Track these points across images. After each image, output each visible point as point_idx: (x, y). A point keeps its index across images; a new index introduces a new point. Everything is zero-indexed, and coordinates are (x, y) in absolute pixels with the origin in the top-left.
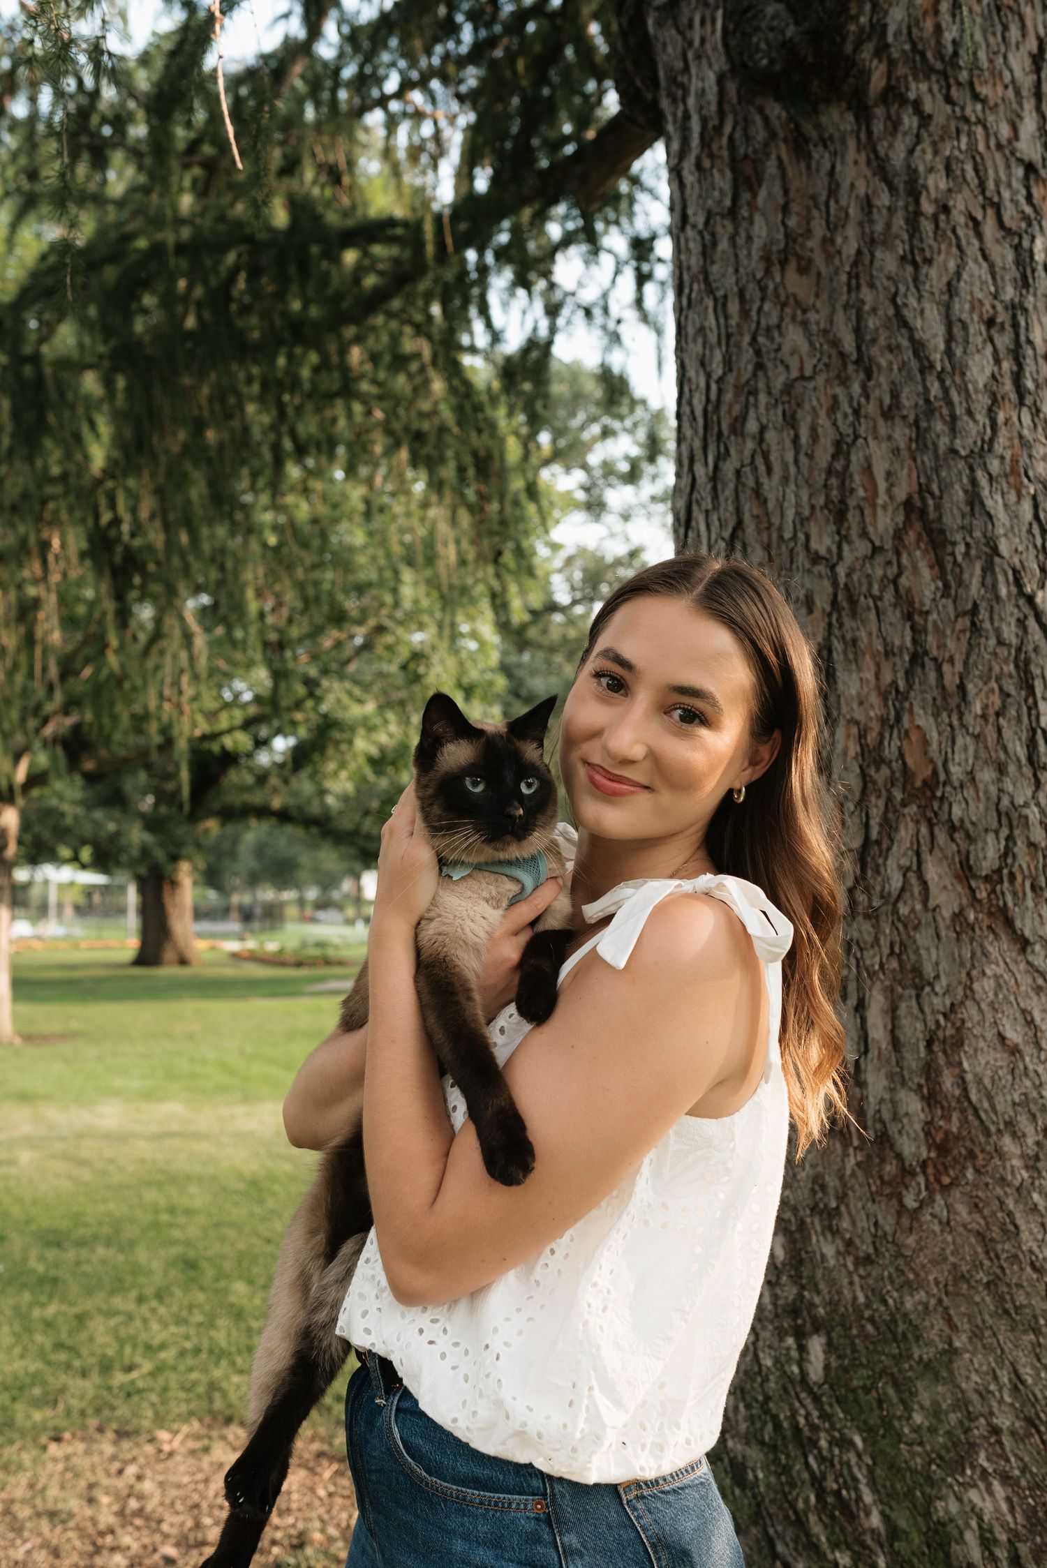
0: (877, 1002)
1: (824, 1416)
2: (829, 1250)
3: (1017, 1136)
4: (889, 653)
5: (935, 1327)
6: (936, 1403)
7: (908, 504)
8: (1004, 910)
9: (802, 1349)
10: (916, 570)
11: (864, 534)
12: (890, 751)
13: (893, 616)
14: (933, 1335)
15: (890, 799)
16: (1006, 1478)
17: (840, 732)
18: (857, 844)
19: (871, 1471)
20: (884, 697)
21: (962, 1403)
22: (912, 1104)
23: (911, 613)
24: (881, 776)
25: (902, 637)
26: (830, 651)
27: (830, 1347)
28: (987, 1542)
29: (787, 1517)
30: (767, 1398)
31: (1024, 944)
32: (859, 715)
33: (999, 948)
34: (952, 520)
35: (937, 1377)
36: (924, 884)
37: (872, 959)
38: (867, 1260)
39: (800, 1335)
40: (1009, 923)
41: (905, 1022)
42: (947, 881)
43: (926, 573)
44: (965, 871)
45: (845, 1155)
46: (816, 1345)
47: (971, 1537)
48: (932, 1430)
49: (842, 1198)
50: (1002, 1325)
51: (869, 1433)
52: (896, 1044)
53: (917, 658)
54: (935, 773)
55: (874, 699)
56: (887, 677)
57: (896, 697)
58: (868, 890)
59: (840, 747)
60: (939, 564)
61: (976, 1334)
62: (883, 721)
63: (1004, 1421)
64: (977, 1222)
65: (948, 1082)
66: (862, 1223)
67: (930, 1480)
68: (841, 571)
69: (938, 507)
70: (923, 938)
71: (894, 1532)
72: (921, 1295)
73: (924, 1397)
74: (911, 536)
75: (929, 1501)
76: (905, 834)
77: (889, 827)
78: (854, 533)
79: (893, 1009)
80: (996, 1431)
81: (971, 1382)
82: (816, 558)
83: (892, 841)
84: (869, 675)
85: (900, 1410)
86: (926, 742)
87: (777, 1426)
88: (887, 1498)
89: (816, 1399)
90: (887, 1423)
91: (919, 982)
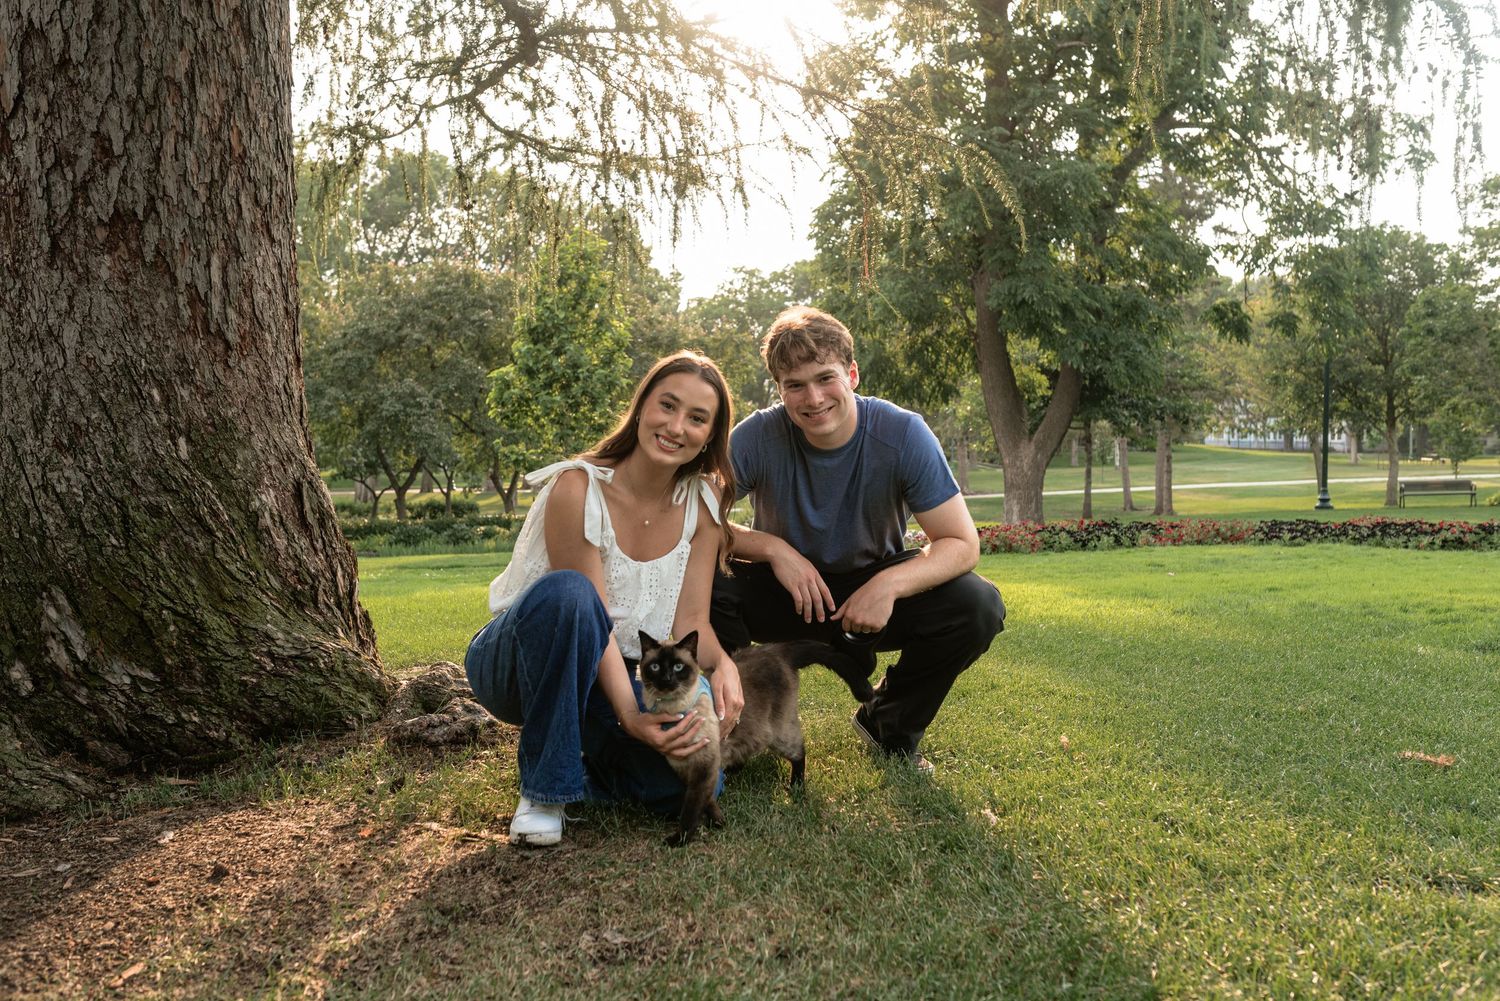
0: (216, 262)
1: (193, 475)
2: (185, 393)
3: (271, 333)
4: (225, 84)
5: (241, 424)
6: (245, 459)
7: (235, 10)
8: (267, 224)
9: (175, 444)
10: (237, 46)
11: (212, 17)
12: (224, 135)
13: (228, 66)
14: (240, 427)
15: (223, 160)
16: (274, 487)
17: (198, 120)
18: (207, 180)
19: (219, 496)
20: (223, 108)
21: (256, 457)
22: (232, 315)
23: (236, 67)
24: (219, 147)
25: (230, 77)
26: (193, 75)
27: (189, 440)
28: (272, 516)
29: (191, 523)
30: (166, 471)
31: (272, 240)
32: (209, 112)
33: (265, 242)
34: (256, 27)
35: (245, 447)
36: (239, 206)
37: (214, 241)
38: (210, 394)
39: (173, 438)
40: (269, 231)
41: (231, 274)
42: (250, 206)
43: (243, 49)
44: (257, 202)
45: (195, 343)
46: (182, 441)
47: (267, 515)
48: (245, 471)
49: (197, 364)
50: (267, 420)
51: (215, 478)
52: (225, 285)
53: (239, 91)
54: (244, 151)
55: (217, 107)
56: (223, 97)
57: (229, 109)
58: (211, 206)
59: (197, 127)
60: (247, 47)
61: (259, 425)
62: (221, 119)
63: (273, 462)
64: (256, 373)
65: (246, 305)
66: (208, 375)
67: (248, 493)
68: (200, 33)
69: (249, 18)
70: (239, 233)
71: (233, 521)
72: (234, 410)
73: (240, 457)
74: (234, 29)
75: (248, 503)
76: (231, 180)
77: (224, 175)
78: (205, 15)
79: (224, 269)
80: (269, 467)
81: (258, 446)
82: (185, 22)
83: (224, 182)
84: (213, 92)
85: (230, 464)
86: (240, 134)
87: (176, 482)
88: (228, 506)
89: (187, 467)
90: (226, 472)
91: (239, 253)
